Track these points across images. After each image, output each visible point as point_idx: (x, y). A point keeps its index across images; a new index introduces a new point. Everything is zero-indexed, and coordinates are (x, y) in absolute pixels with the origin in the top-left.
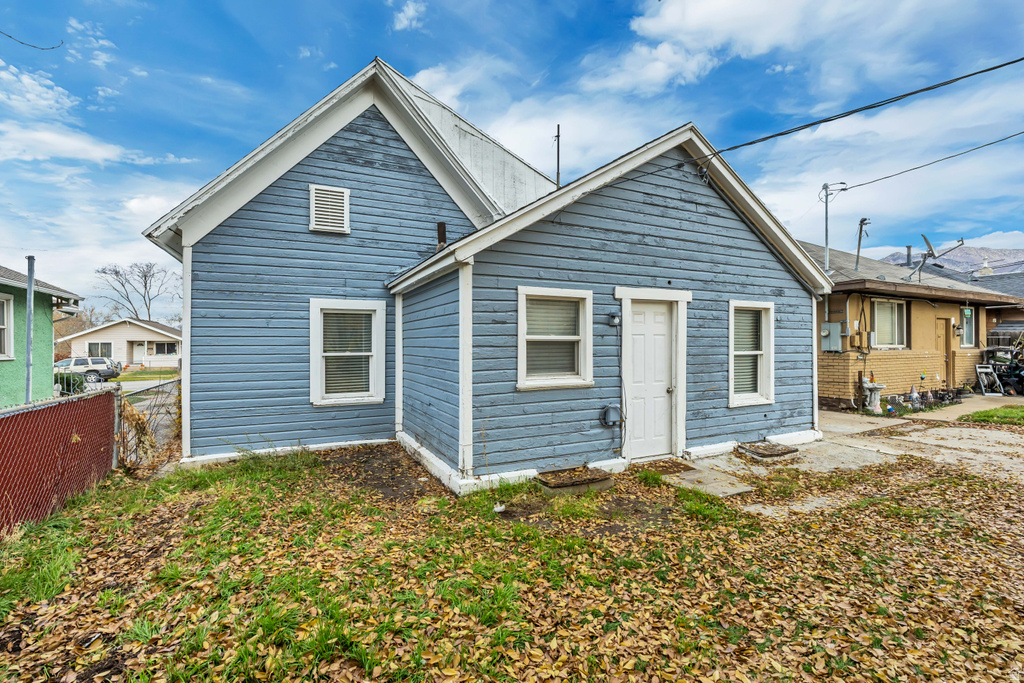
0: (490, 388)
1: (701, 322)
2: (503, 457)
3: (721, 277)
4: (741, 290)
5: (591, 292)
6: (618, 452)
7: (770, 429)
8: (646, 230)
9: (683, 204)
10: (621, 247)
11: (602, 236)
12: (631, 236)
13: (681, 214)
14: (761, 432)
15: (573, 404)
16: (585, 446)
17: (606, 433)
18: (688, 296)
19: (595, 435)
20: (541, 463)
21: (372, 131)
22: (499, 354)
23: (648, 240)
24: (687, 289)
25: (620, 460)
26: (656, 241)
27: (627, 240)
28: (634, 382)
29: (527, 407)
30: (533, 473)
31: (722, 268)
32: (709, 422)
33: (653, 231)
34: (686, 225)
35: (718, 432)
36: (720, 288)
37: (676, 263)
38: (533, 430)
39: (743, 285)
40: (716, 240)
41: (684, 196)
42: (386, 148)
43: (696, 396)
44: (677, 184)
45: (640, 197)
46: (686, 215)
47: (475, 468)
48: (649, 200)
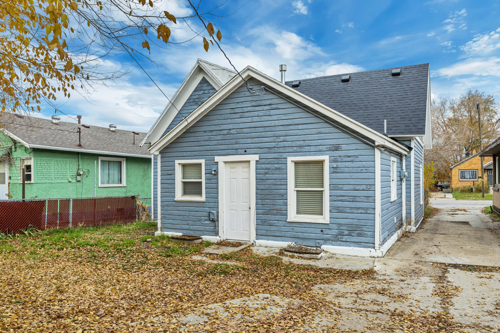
0: (166, 199)
1: (266, 171)
2: (170, 226)
3: (282, 144)
4: (299, 150)
5: (204, 160)
6: (216, 233)
7: (326, 241)
8: (231, 126)
9: (254, 108)
10: (219, 137)
11: (209, 134)
12: (224, 131)
13: (252, 114)
14: (318, 241)
15: (197, 209)
16: (202, 228)
17: (212, 224)
18: (257, 157)
19: (206, 224)
20: (185, 232)
21: (204, 88)
22: (169, 187)
23: (232, 131)
24: (257, 154)
25: (218, 238)
26: (237, 131)
27: (221, 134)
28: (231, 202)
29: (179, 208)
30: (180, 234)
31: (282, 138)
32: (273, 228)
33: (235, 126)
34: (255, 119)
35: (280, 235)
36: (281, 150)
37: (249, 141)
38: (181, 218)
39: (300, 146)
40: (277, 123)
41: (253, 104)
42: (208, 94)
43: (263, 212)
44: (250, 99)
45: (229, 111)
46: (256, 113)
47: (161, 228)
48: (233, 111)
